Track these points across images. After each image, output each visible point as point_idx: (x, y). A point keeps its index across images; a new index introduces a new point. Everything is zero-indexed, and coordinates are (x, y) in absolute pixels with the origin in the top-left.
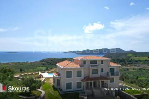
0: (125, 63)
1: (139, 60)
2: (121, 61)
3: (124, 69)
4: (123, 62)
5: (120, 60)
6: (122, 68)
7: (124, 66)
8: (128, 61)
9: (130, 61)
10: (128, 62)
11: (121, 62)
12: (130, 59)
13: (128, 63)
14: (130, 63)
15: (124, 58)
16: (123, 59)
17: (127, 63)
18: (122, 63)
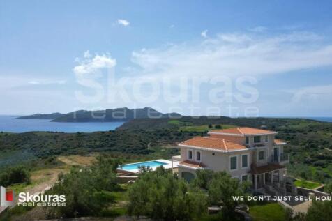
0: (171, 138)
1: (195, 132)
2: (162, 135)
3: (169, 150)
4: (167, 137)
5: (161, 133)
6: (166, 149)
7: (169, 145)
8: (175, 135)
9: (179, 135)
10: (176, 137)
11: (163, 138)
12: (179, 130)
13: (177, 139)
14: (180, 137)
15: (168, 129)
16: (166, 131)
17: (174, 139)
18: (165, 139)
